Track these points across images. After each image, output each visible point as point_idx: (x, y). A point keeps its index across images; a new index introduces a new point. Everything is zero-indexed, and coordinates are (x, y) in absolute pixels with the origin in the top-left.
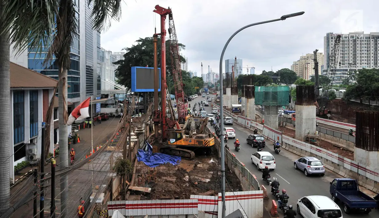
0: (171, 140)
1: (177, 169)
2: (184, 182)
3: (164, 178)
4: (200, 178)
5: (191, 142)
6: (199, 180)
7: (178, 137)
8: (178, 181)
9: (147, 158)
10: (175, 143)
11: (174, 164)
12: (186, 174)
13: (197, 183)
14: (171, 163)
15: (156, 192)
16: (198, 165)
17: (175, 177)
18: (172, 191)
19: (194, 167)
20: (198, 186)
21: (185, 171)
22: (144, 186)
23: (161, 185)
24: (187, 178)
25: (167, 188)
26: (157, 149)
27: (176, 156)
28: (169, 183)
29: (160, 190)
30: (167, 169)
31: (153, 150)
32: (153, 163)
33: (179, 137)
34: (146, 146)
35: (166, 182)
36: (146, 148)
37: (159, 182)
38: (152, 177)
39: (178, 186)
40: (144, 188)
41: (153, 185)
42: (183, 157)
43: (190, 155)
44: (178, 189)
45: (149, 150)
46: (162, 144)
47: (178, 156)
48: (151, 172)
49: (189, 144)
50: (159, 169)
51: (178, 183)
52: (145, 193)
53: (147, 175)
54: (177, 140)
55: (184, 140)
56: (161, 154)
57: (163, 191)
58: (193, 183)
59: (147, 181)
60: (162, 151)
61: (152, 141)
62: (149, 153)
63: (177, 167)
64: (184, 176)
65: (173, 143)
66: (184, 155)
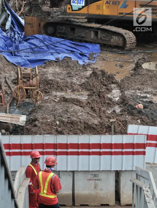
0: (73, 2)
1: (89, 73)
2: (108, 104)
3: (59, 94)
4: (148, 96)
5: (126, 7)
6: (145, 100)
8: (94, 100)
9: (10, 48)
10: (84, 11)
11: (81, 62)
12: (113, 85)
13: (141, 106)
14: (74, 58)
15: (39, 125)
16: (145, 66)
17: (86, 93)
18: (81, 122)
19: (135, 69)
20: (143, 111)
21: (111, 79)
22: (8, 111)
23: (50, 109)
24: (115, 94)
25: (66, 116)
26: (36, 25)
27: (86, 42)
28: (70, 105)
29: (49, 120)
30: (65, 72)
31: (25, 29)
32: (28, 58)
34: (6, 19)
35: (63, 103)
36: (8, 25)
37: (46, 102)
38: (27, 90)
39: (94, 111)
40: (9, 115)
41: (30, 109)
42: (105, 46)
43: (124, 39)
44: (93, 117)
45: (16, 29)
46: (49, 14)
47: (91, 43)
48: (24, 78)
49: (122, 14)
50: (45, 73)
51: (95, 105)
52: (11, 127)
53: (14, 87)
54: (89, 0)
55: (107, 3)
56: (47, 37)
57: (58, 123)
58: (130, 105)
59: (14, 99)
60: (50, 30)
61: (21, 6)
62: (16, 36)
63: (88, 69)
64: (108, 89)
65: (80, 9)
66: (108, 39)
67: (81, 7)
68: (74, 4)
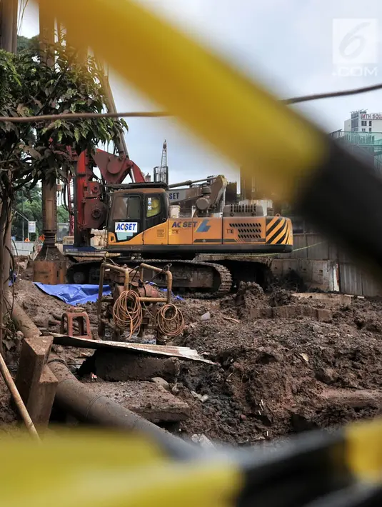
0: (119, 227)
5: (206, 229)
7: (149, 215)
10: (137, 241)
26: (52, 273)
33: (156, 212)
49: (201, 241)
54: (145, 223)
55: (175, 225)
57: (305, 358)
65: (129, 238)
66: (185, 278)
67: (132, 235)
68: (121, 231)
